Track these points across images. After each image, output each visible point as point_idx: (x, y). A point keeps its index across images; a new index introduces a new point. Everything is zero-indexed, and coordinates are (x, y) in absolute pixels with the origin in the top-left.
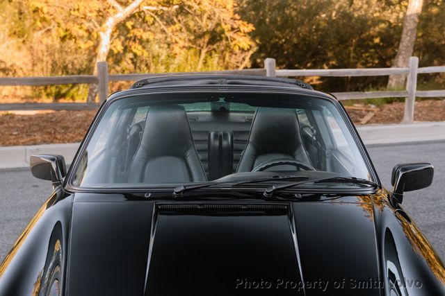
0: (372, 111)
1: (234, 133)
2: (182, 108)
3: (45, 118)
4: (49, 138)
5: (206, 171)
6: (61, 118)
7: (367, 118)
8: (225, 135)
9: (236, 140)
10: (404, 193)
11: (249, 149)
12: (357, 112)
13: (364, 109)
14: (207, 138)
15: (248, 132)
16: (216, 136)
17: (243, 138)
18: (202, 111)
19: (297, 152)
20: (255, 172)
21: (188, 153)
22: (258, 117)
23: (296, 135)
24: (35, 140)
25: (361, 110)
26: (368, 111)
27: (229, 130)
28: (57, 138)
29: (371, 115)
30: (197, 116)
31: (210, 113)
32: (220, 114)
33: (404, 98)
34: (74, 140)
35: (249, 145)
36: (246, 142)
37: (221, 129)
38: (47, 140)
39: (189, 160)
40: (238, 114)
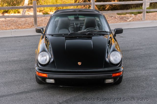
0: (132, 17)
1: (81, 23)
2: (68, 17)
3: (11, 21)
4: (17, 27)
5: (73, 30)
6: (17, 21)
7: (130, 19)
8: (78, 24)
9: (81, 25)
10: (116, 34)
11: (84, 27)
12: (127, 17)
13: (129, 16)
14: (73, 25)
15: (84, 23)
16: (76, 24)
17: (82, 24)
18: (72, 18)
19: (96, 27)
20: (85, 30)
21: (69, 28)
22: (86, 19)
23: (96, 23)
24: (12, 28)
25: (128, 16)
26: (131, 17)
27: (79, 22)
28: (20, 28)
29: (132, 18)
30: (71, 19)
31: (74, 18)
32: (77, 18)
33: (142, 12)
34: (25, 28)
35: (84, 26)
36: (83, 26)
37: (77, 22)
38: (16, 28)
39: (69, 30)
40: (81, 18)
